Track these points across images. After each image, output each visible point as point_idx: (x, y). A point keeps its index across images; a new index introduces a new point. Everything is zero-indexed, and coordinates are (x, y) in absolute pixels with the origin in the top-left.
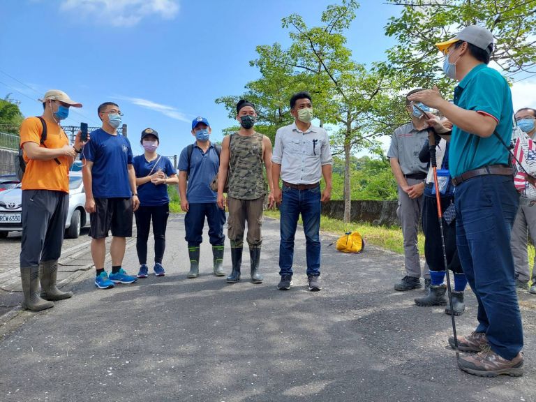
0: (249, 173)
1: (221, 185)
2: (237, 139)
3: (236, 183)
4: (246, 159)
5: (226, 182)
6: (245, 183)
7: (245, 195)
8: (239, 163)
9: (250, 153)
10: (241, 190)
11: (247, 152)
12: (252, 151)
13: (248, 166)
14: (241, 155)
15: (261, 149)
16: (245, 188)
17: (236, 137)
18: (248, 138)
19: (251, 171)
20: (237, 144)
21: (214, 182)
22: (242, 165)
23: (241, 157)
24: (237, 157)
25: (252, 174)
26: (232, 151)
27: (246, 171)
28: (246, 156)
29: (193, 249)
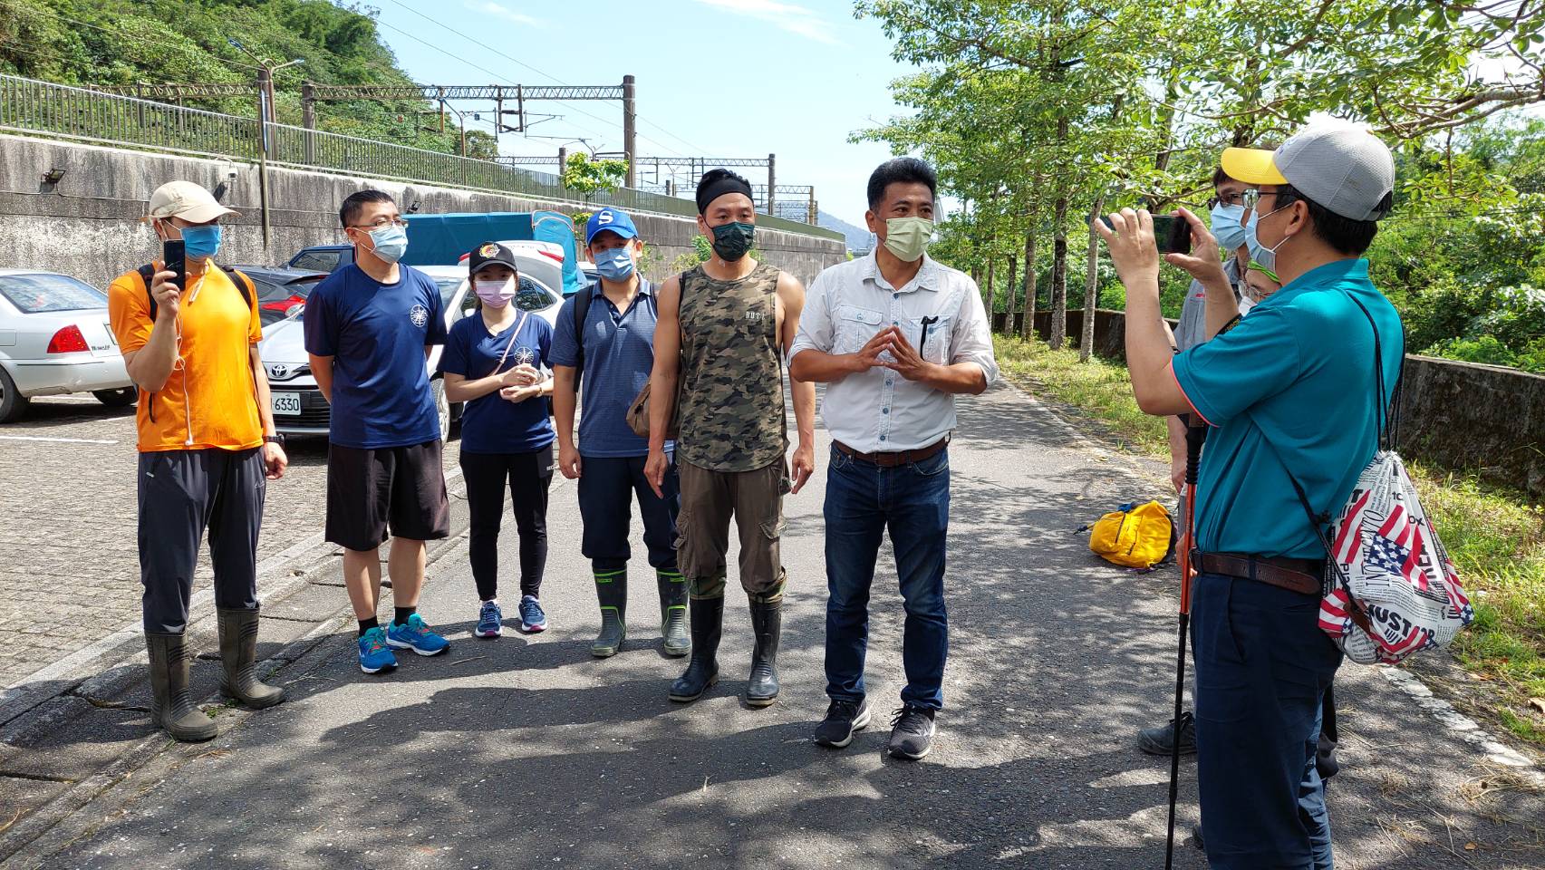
0: (737, 393)
1: (656, 424)
2: (701, 289)
3: (699, 421)
4: (727, 352)
5: (673, 416)
6: (725, 424)
7: (726, 458)
8: (709, 363)
9: (739, 335)
10: (714, 442)
11: (731, 331)
12: (744, 329)
13: (733, 374)
14: (712, 340)
15: (773, 321)
16: (724, 437)
17: (695, 283)
18: (732, 285)
19: (742, 388)
20: (700, 307)
21: (639, 410)
22: (717, 371)
23: (711, 347)
24: (700, 346)
25: (746, 396)
26: (686, 329)
27: (727, 390)
28: (729, 344)
29: (607, 577)
